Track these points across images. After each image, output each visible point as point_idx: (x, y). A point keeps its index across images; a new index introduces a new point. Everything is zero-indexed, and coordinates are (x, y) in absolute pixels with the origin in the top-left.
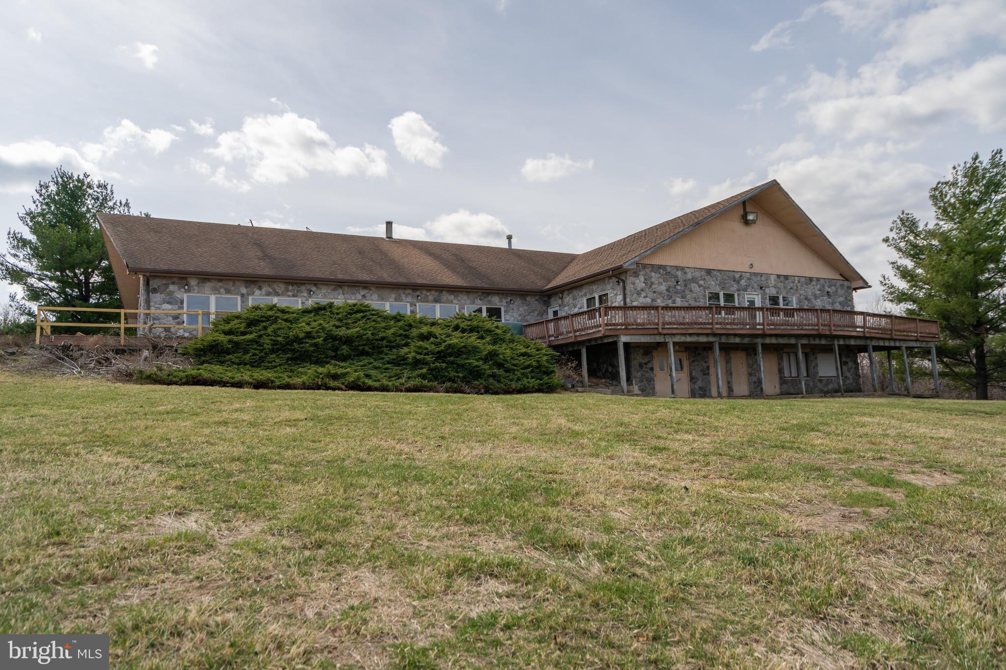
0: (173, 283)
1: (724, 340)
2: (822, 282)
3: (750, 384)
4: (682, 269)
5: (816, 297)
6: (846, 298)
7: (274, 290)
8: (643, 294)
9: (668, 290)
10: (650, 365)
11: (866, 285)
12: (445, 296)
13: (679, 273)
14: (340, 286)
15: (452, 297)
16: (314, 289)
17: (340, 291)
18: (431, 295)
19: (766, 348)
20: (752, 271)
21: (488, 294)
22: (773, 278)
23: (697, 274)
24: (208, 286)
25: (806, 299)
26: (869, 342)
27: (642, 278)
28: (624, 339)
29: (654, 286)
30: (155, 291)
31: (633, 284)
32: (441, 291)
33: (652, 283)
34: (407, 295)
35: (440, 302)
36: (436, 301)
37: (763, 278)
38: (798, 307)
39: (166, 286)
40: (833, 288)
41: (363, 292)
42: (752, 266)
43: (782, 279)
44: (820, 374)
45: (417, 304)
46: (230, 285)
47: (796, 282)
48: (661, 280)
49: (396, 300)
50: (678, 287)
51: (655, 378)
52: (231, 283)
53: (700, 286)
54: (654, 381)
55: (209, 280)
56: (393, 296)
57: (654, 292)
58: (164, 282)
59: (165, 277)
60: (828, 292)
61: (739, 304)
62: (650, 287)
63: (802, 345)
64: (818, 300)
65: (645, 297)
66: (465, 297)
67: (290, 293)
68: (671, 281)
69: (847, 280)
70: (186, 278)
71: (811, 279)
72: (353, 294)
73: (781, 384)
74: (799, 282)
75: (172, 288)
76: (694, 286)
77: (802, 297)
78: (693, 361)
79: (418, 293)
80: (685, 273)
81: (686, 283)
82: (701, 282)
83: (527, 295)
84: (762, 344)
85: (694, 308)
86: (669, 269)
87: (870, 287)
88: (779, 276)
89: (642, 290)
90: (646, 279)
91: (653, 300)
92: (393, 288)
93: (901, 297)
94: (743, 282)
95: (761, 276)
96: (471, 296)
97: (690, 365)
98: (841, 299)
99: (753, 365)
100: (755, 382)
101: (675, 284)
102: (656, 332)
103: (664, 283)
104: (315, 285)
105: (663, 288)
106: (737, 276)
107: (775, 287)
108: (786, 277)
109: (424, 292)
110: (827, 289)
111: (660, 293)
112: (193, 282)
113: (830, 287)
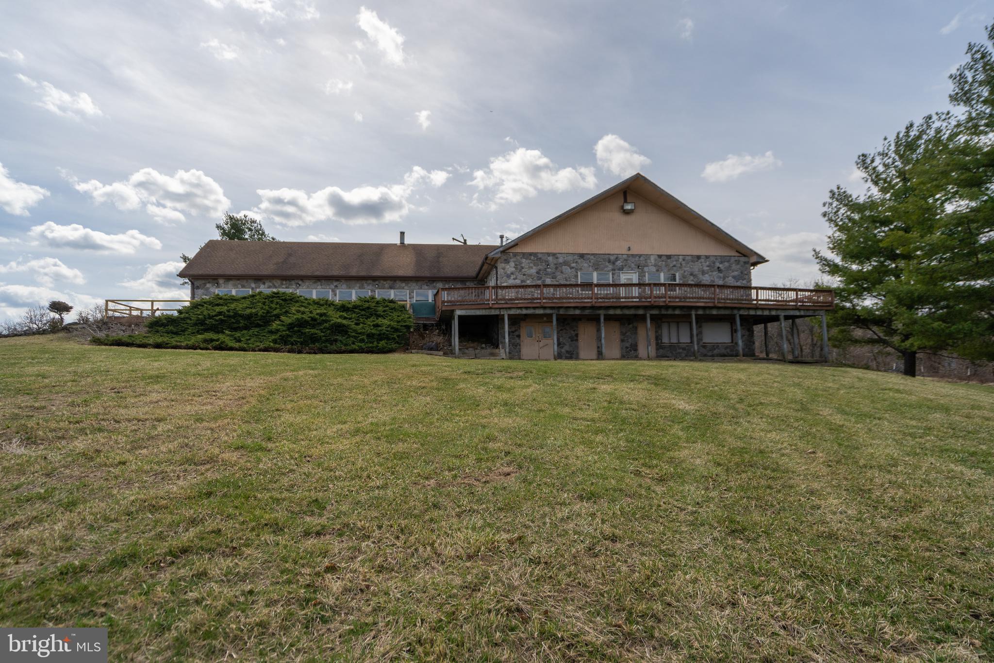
0: (209, 283)
1: (562, 312)
2: (712, 259)
3: (622, 348)
4: (554, 255)
5: (703, 273)
6: (742, 273)
7: (274, 284)
8: (512, 277)
9: (537, 273)
10: (517, 333)
11: (761, 260)
12: (398, 284)
13: (550, 259)
14: (319, 280)
15: (404, 285)
16: (300, 282)
17: (319, 283)
18: (387, 284)
19: (608, 318)
20: (630, 253)
21: (434, 281)
22: (652, 258)
23: (570, 258)
24: (231, 282)
25: (691, 274)
26: (735, 312)
27: (512, 264)
28: (459, 312)
29: (523, 270)
30: (198, 288)
31: (504, 269)
32: (395, 281)
33: (523, 268)
34: (368, 285)
35: (394, 289)
36: (391, 288)
37: (642, 258)
38: (681, 282)
39: (205, 284)
40: (726, 264)
41: (335, 284)
42: (629, 249)
43: (664, 258)
44: (704, 341)
45: (377, 291)
46: (244, 282)
47: (680, 260)
48: (532, 265)
49: (360, 288)
50: (549, 270)
51: (522, 344)
52: (245, 281)
53: (572, 268)
54: (520, 345)
55: (231, 279)
56: (358, 285)
57: (524, 275)
58: (203, 282)
59: (204, 279)
60: (719, 268)
61: (613, 281)
62: (520, 271)
63: (651, 315)
64: (706, 275)
65: (514, 279)
66: (414, 284)
67: (284, 286)
68: (541, 265)
69: (745, 256)
70: (217, 279)
71: (699, 257)
72: (329, 285)
73: (657, 349)
74: (684, 260)
75: (208, 285)
76: (566, 269)
77: (686, 274)
78: (561, 330)
79: (377, 282)
80: (557, 258)
81: (557, 266)
82: (574, 265)
83: (467, 281)
84: (605, 315)
85: (565, 286)
86: (540, 256)
87: (767, 261)
88: (660, 256)
89: (512, 274)
90: (516, 265)
91: (522, 281)
92: (358, 280)
93: (834, 269)
94: (619, 263)
95: (640, 257)
96: (419, 283)
97: (558, 333)
98: (736, 273)
99: (626, 333)
100: (627, 348)
101: (546, 267)
102: (487, 307)
103: (534, 267)
104: (302, 280)
105: (533, 271)
106: (612, 258)
107: (655, 265)
108: (669, 257)
109: (382, 282)
110: (718, 265)
111: (530, 276)
112: (221, 281)
113: (721, 263)
